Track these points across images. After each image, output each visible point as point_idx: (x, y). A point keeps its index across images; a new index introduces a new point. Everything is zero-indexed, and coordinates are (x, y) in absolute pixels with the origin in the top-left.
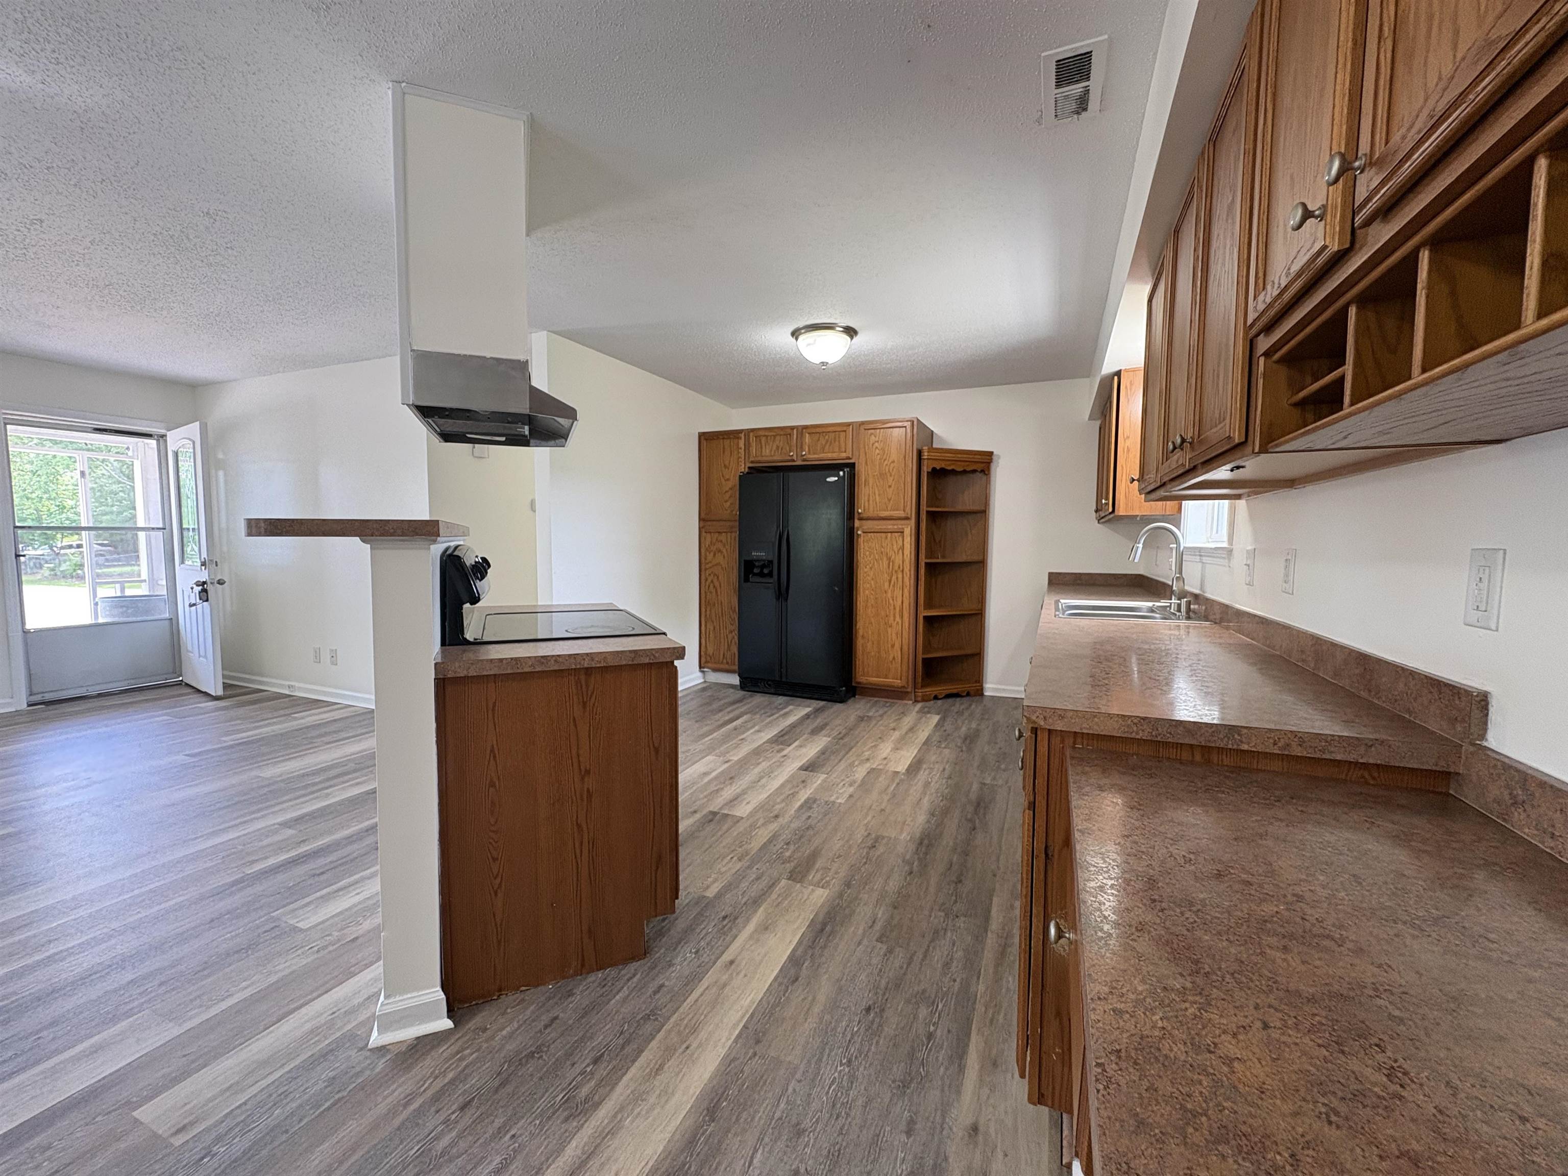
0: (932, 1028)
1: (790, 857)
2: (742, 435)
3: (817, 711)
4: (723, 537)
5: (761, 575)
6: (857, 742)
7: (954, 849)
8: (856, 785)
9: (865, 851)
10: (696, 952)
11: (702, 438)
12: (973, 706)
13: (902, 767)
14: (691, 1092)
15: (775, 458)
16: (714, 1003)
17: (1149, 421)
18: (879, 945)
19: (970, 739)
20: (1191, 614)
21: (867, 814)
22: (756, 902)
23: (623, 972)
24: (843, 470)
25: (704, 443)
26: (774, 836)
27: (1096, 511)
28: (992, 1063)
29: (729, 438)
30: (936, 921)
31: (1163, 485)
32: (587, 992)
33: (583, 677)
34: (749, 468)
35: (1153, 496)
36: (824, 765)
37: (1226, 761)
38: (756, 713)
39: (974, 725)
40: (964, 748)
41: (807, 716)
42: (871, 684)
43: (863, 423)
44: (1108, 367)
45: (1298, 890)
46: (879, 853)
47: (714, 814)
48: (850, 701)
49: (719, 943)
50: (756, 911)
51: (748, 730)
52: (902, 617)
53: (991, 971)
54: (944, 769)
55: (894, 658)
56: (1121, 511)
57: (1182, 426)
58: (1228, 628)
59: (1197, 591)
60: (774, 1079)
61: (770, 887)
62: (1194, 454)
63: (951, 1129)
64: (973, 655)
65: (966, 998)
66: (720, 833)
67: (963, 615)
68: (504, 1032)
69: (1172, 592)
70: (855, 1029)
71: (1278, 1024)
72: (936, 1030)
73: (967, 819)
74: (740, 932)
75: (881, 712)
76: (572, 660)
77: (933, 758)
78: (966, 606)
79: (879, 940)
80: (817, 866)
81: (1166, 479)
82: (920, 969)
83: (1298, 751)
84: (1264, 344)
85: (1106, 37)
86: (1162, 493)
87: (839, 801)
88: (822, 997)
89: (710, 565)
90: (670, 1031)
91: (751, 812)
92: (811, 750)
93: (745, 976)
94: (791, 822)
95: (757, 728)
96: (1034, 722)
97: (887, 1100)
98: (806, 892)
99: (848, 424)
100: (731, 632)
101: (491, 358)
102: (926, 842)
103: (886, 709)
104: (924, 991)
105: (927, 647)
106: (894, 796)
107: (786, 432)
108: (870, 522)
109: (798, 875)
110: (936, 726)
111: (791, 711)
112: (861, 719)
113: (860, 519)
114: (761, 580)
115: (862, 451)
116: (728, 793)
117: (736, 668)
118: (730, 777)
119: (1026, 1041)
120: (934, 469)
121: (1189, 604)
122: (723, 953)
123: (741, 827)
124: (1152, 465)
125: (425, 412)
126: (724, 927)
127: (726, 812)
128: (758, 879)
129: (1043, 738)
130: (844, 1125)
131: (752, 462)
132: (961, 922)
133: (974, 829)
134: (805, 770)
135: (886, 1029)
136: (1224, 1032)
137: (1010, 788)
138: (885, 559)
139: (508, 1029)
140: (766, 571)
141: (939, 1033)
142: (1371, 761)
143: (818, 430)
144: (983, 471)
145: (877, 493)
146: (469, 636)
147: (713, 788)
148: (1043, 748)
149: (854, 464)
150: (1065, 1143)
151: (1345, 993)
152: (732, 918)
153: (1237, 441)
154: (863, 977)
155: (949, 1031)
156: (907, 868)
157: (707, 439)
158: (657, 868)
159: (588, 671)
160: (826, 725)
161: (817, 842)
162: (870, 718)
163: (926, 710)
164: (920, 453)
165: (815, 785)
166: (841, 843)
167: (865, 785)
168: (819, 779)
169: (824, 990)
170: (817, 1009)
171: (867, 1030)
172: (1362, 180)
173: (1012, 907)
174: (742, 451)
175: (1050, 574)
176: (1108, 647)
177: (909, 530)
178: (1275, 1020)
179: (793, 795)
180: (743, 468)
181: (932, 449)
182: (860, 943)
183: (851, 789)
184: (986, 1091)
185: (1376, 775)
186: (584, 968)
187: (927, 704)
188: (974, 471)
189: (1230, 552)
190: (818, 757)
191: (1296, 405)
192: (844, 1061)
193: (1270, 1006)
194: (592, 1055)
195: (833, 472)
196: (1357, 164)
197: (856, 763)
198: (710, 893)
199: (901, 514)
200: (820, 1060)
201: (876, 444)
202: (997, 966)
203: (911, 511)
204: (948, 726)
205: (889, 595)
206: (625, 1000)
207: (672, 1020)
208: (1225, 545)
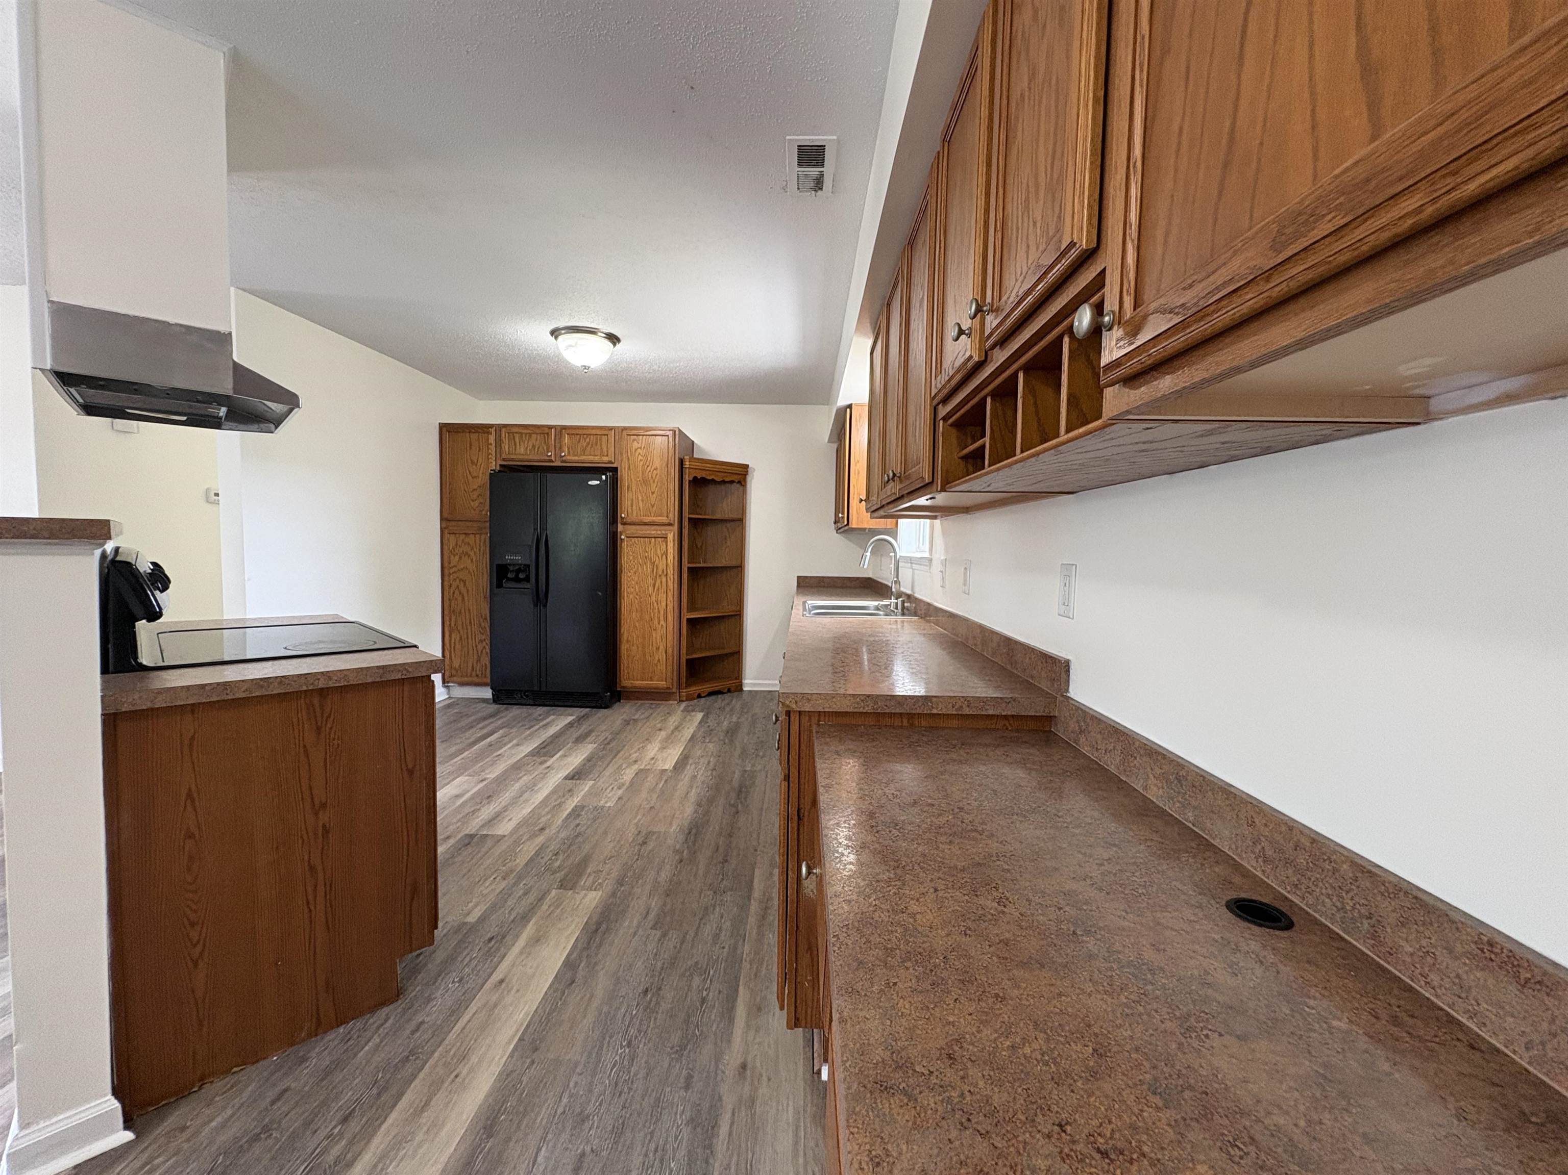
0: (705, 993)
1: (559, 867)
2: (493, 430)
3: (580, 719)
4: (471, 539)
5: (517, 580)
6: (624, 746)
7: (720, 834)
8: (625, 787)
9: (637, 848)
10: (460, 981)
11: (444, 430)
12: (734, 702)
13: (669, 765)
14: (464, 1117)
15: (531, 457)
16: (484, 1027)
17: (872, 454)
18: (654, 932)
19: (732, 732)
20: (905, 611)
21: (637, 814)
22: (525, 918)
23: (371, 1021)
24: (605, 474)
25: (446, 436)
26: (540, 849)
27: (835, 523)
28: (757, 1009)
29: (477, 432)
30: (706, 900)
31: (882, 507)
32: (326, 1052)
33: (316, 701)
34: (501, 466)
35: (876, 514)
36: (590, 773)
37: (924, 723)
38: (514, 726)
39: (734, 719)
40: (727, 741)
41: (571, 725)
42: (635, 687)
43: (624, 429)
44: (842, 402)
45: (961, 805)
46: (650, 848)
47: (471, 836)
48: (616, 706)
49: (486, 966)
50: (525, 926)
51: (505, 745)
52: (666, 620)
53: (755, 932)
54: (709, 762)
55: (659, 661)
56: (854, 524)
57: (895, 464)
58: (929, 622)
59: (909, 592)
60: (555, 1078)
61: (540, 900)
62: (902, 486)
63: (723, 1072)
64: (732, 654)
65: (734, 959)
66: (480, 855)
67: (723, 617)
68: (214, 1124)
69: (892, 593)
70: (634, 1012)
71: (943, 887)
72: (708, 995)
73: (730, 805)
74: (509, 949)
75: (647, 714)
76: (303, 681)
77: (699, 753)
78: (726, 608)
79: (654, 927)
80: (589, 870)
81: (884, 503)
82: (693, 945)
83: (967, 711)
84: (943, 411)
85: (835, 137)
86: (881, 513)
87: (608, 805)
88: (599, 992)
89: (454, 569)
90: (435, 1066)
91: (513, 829)
92: (576, 759)
93: (518, 991)
94: (558, 832)
95: (515, 742)
96: (788, 706)
97: (666, 1065)
98: (578, 897)
99: (610, 429)
100: (481, 641)
101: (177, 325)
102: (694, 831)
103: (651, 711)
104: (697, 963)
105: (691, 648)
106: (662, 792)
107: (543, 431)
108: (633, 527)
109: (569, 883)
110: (700, 722)
111: (553, 720)
112: (627, 723)
113: (624, 524)
114: (518, 585)
115: (624, 456)
116: (487, 812)
117: (489, 680)
118: (487, 796)
119: (784, 977)
120: (695, 478)
121: (903, 602)
122: (492, 974)
123: (503, 846)
124: (875, 489)
125: (65, 379)
126: (491, 948)
127: (485, 833)
128: (525, 894)
129: (795, 718)
130: (626, 1100)
131: (504, 460)
132: (728, 897)
133: (737, 812)
134: (572, 778)
135: (663, 1004)
136: (912, 899)
137: (767, 772)
138: (649, 564)
139: (219, 1119)
140: (521, 576)
141: (710, 997)
142: (1009, 713)
143: (580, 432)
144: (739, 482)
145: (640, 498)
146: (145, 658)
147: (467, 810)
148: (795, 728)
149: (616, 469)
150: (815, 1055)
151: (981, 862)
152: (499, 938)
153: (927, 481)
154: (640, 963)
155: (720, 992)
156: (677, 858)
157: (448, 432)
158: (412, 899)
159: (323, 692)
160: (591, 731)
161: (586, 848)
162: (636, 721)
163: (690, 708)
164: (682, 462)
165: (582, 793)
166: (612, 844)
167: (634, 788)
168: (586, 786)
169: (601, 985)
170: (595, 1004)
171: (645, 1010)
172: (989, 318)
173: (771, 874)
174: (493, 447)
175: (799, 577)
176: (844, 641)
177: (672, 535)
178: (941, 885)
179: (560, 805)
180: (494, 466)
181: (692, 459)
182: (635, 934)
183: (620, 792)
184: (752, 1034)
185: (1012, 722)
186: (320, 1027)
187: (692, 703)
188: (732, 482)
189: (931, 560)
190: (585, 765)
191: (962, 458)
192: (624, 1044)
193: (939, 878)
194: (339, 1115)
195: (595, 476)
196: (985, 308)
197: (624, 766)
198: (471, 919)
199: (664, 519)
200: (601, 1048)
201: (639, 450)
202: (759, 927)
203: (674, 516)
204: (711, 722)
205: (654, 599)
206: (377, 1048)
207: (436, 1054)
208: (927, 555)
